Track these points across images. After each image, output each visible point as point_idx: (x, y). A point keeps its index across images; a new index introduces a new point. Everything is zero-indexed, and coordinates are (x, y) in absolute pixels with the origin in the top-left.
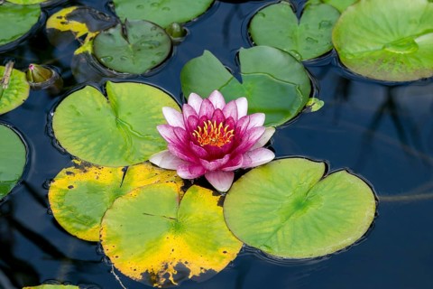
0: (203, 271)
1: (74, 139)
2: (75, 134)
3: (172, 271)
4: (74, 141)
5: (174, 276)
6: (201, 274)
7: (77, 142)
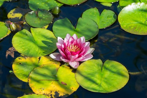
0: (64, 94)
1: (20, 47)
2: (20, 45)
3: (53, 94)
4: (20, 48)
5: (54, 95)
6: (64, 95)
7: (21, 49)
